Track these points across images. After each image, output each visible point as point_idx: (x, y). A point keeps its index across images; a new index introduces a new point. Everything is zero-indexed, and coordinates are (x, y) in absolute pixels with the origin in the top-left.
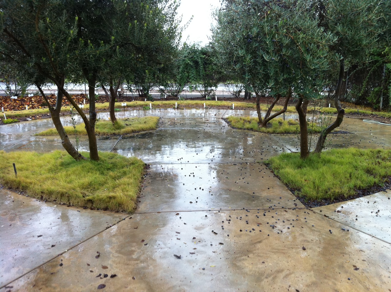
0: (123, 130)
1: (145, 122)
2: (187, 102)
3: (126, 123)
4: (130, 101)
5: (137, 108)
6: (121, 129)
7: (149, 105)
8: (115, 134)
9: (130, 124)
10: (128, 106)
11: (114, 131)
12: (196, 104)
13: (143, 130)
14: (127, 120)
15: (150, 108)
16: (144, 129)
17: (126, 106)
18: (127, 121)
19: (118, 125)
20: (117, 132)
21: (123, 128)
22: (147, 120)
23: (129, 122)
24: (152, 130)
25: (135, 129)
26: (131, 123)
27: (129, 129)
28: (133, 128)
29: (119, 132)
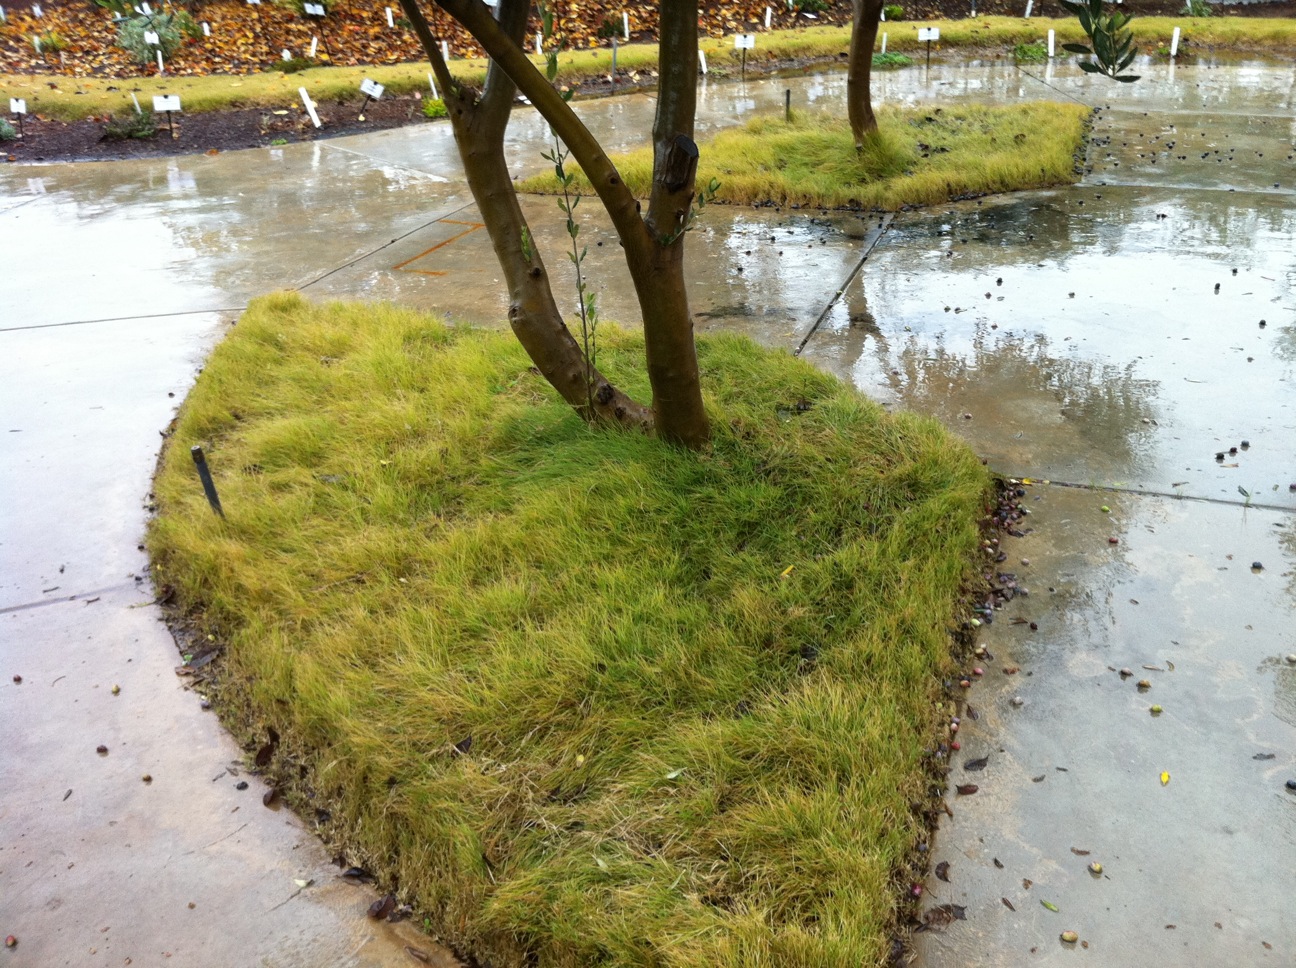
0: (901, 184)
1: (1019, 139)
2: (1227, 29)
3: (921, 137)
4: (961, 15)
5: (988, 52)
6: (892, 174)
7: (1045, 38)
8: (858, 204)
9: (941, 143)
10: (945, 42)
11: (854, 191)
12: (1275, 36)
13: (1005, 186)
14: (930, 120)
15: (1046, 54)
16: (1008, 180)
17: (935, 43)
18: (928, 128)
19: (881, 155)
20: (870, 190)
21: (905, 167)
22: (1028, 122)
23: (940, 133)
24: (1051, 186)
25: (963, 177)
26: (949, 140)
27: (932, 176)
28: (950, 175)
29: (878, 198)
